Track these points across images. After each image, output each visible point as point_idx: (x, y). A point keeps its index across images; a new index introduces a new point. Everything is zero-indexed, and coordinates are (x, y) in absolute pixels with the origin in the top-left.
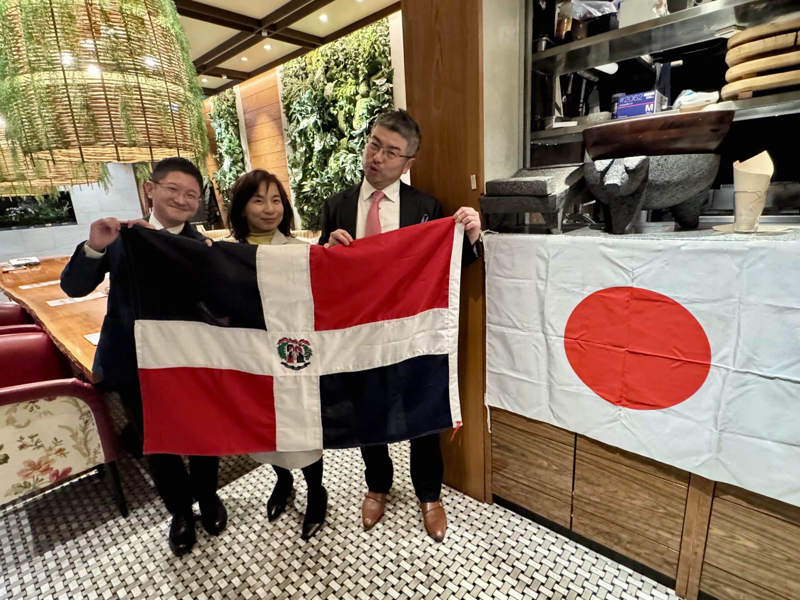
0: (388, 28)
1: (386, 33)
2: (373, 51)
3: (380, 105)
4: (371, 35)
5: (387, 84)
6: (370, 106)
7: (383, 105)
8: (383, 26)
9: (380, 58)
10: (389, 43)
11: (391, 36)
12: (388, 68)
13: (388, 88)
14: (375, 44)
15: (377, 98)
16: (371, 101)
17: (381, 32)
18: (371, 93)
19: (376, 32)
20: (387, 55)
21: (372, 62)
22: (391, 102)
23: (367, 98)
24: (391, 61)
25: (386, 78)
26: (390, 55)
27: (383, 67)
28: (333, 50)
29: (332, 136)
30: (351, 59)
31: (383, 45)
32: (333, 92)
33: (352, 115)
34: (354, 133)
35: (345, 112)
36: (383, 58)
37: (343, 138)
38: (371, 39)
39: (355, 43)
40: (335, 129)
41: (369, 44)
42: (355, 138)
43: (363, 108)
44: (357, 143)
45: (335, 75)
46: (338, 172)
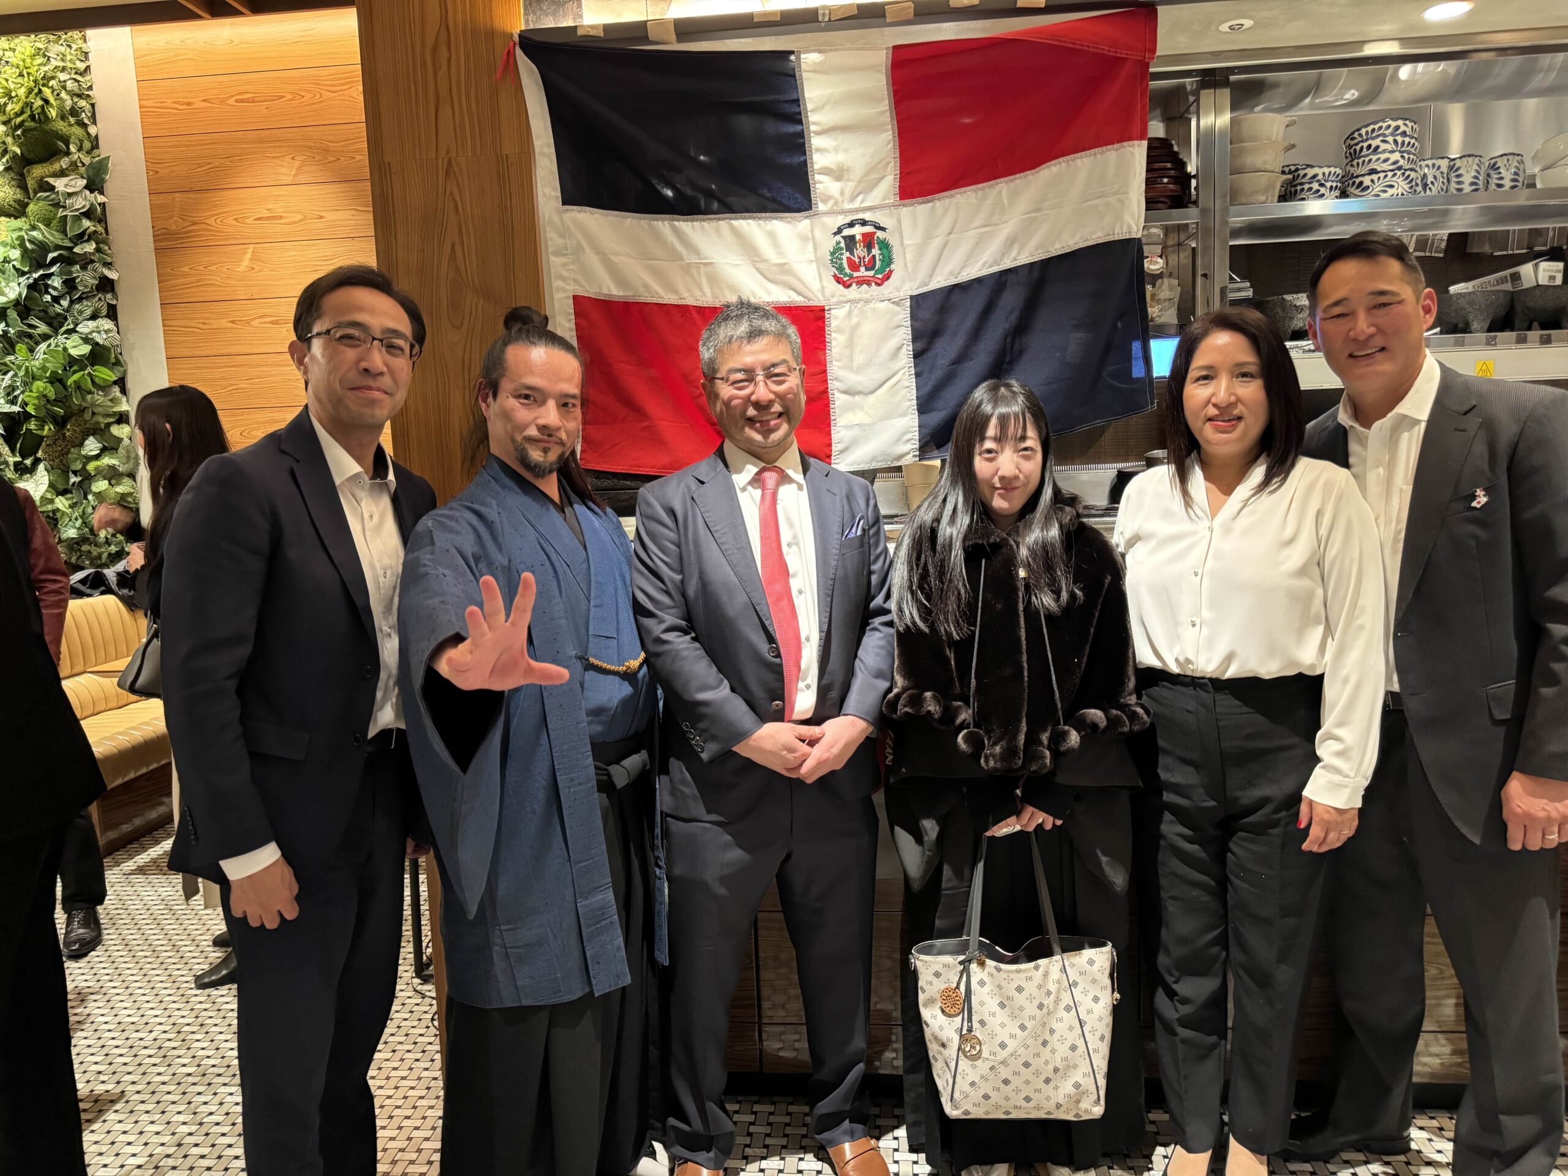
0: (86, 53)
1: (81, 66)
2: (39, 103)
3: (69, 244)
4: (28, 61)
5: (87, 192)
6: (30, 241)
7: (76, 245)
8: (70, 46)
9: (62, 123)
10: (90, 93)
11: (96, 77)
12: (88, 152)
13: (92, 204)
14: (43, 85)
15: (55, 223)
16: (34, 228)
17: (63, 60)
18: (31, 208)
19: (45, 56)
20: (86, 121)
21: (35, 129)
22: (101, 240)
23: (16, 218)
24: (97, 136)
25: (82, 177)
26: (94, 123)
27: (73, 148)
31: (72, 94)
36: (71, 125)
38: (31, 71)
41: (22, 80)
43: (5, 244)
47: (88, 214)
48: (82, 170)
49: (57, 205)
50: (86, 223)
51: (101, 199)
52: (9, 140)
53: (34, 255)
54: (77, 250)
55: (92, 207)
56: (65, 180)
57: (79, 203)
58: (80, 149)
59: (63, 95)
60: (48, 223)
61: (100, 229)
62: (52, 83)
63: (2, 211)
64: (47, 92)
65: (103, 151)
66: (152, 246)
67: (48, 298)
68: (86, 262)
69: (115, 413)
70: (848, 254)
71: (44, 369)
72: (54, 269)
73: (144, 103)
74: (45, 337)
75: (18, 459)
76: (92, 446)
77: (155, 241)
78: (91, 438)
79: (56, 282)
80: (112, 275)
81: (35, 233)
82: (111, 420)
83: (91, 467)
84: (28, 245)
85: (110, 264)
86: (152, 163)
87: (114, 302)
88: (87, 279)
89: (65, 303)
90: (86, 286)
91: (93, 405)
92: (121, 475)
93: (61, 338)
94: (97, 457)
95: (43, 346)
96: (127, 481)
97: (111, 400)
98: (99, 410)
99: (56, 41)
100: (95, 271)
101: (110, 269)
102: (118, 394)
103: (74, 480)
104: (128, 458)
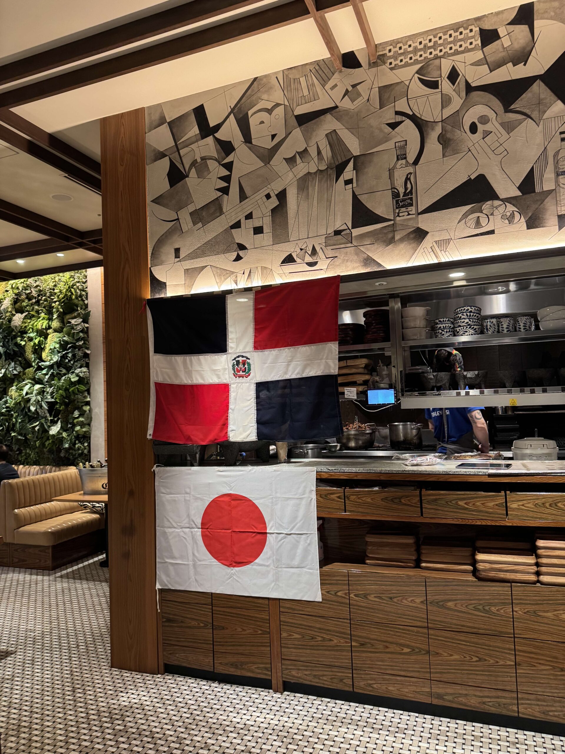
0: (86, 277)
1: (84, 280)
2: (70, 294)
3: (75, 342)
4: (68, 280)
5: (83, 324)
6: (63, 341)
7: (77, 342)
8: (81, 274)
9: (76, 300)
10: (86, 289)
11: (89, 284)
12: (84, 309)
14: (72, 288)
15: (71, 335)
16: (65, 337)
17: (79, 279)
18: (65, 329)
19: (73, 278)
20: (84, 299)
21: (68, 303)
22: (86, 340)
23: (60, 333)
24: (87, 304)
25: (81, 318)
26: (87, 299)
27: (79, 309)
28: (25, 285)
29: (16, 365)
30: (45, 296)
31: (80, 290)
32: (22, 323)
33: (42, 346)
34: (43, 365)
35: (35, 343)
36: (79, 301)
37: (29, 368)
38: (68, 283)
39: (51, 283)
40: (20, 359)
41: (65, 287)
42: (43, 369)
43: (55, 342)
44: (46, 374)
45: (26, 308)
46: (20, 402)
47: (82, 331)
48: (81, 316)
49: (73, 328)
50: (81, 334)
51: (86, 325)
52: (59, 307)
53: (63, 346)
54: (77, 344)
55: (83, 329)
56: (75, 320)
57: (79, 328)
58: (81, 309)
59: (78, 291)
60: (69, 334)
61: (86, 336)
62: (75, 287)
63: (56, 331)
64: (72, 290)
65: (89, 309)
66: (102, 342)
67: (67, 360)
68: (80, 347)
69: (85, 402)
70: (237, 367)
71: (63, 386)
72: (70, 351)
74: (65, 374)
75: (52, 418)
76: (76, 414)
77: (104, 340)
78: (77, 411)
79: (70, 355)
80: (88, 352)
81: (64, 338)
82: (83, 404)
83: (75, 421)
84: (62, 342)
85: (88, 348)
87: (88, 362)
88: (80, 354)
89: (72, 362)
90: (79, 356)
91: (78, 399)
92: (85, 424)
93: (70, 375)
94: (78, 418)
95: (63, 378)
96: (87, 427)
97: (84, 397)
98: (79, 400)
99: (77, 273)
100: (83, 351)
101: (88, 350)
102: (86, 395)
103: (69, 426)
104: (88, 418)
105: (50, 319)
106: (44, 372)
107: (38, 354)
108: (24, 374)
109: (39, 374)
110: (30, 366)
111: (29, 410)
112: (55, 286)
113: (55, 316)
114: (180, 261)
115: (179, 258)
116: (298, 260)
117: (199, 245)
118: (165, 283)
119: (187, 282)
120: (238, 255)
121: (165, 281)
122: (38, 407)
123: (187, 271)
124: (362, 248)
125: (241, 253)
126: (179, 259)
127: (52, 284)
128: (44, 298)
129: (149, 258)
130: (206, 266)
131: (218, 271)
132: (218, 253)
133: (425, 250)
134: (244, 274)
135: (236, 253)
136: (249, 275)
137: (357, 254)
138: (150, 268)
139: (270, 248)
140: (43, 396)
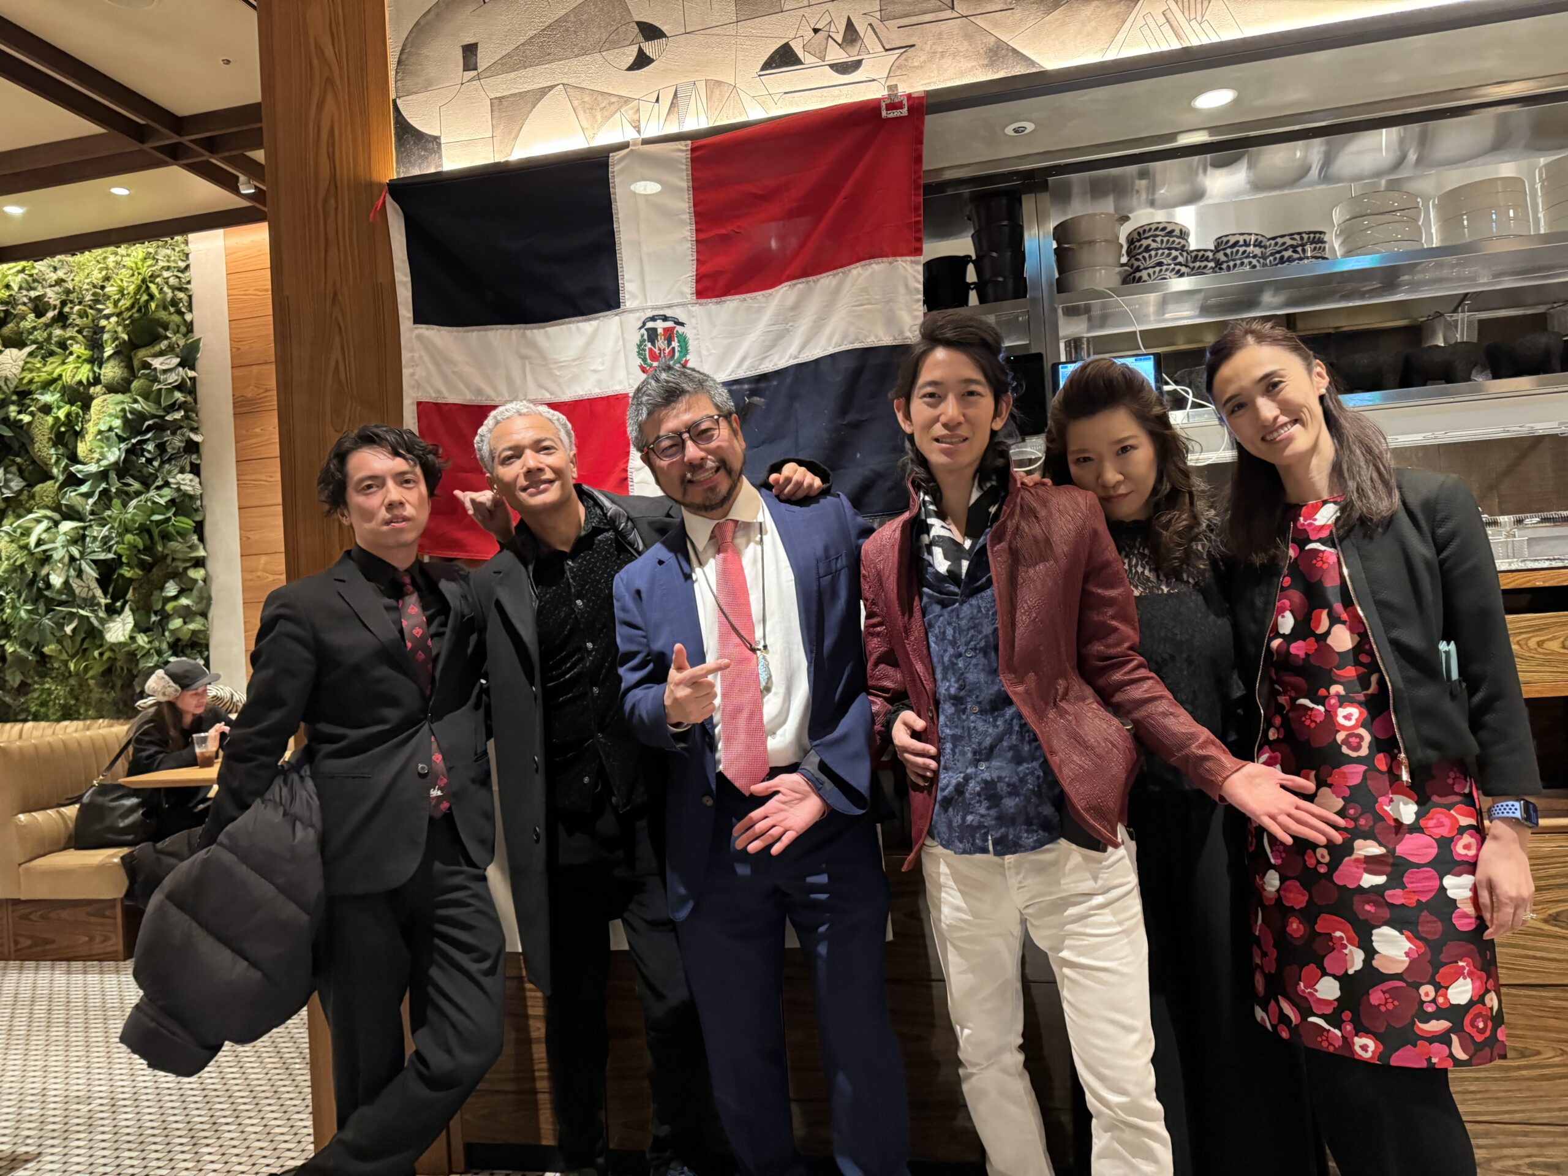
0: (187, 255)
1: (182, 265)
2: (145, 297)
3: (162, 413)
4: (140, 263)
5: (181, 369)
6: (131, 413)
7: (168, 413)
8: (174, 249)
9: (163, 312)
10: (188, 286)
11: (193, 273)
12: (185, 335)
13: (183, 379)
14: (151, 282)
15: (152, 396)
16: (136, 401)
17: (168, 261)
18: (135, 384)
19: (154, 258)
20: (183, 310)
21: (142, 319)
22: (190, 409)
23: (123, 393)
24: (192, 322)
25: (177, 356)
26: (191, 311)
27: (170, 333)
28: (30, 279)
29: (9, 476)
30: (80, 303)
31: (174, 288)
32: (23, 370)
33: (78, 429)
34: (79, 472)
35: (57, 419)
36: (170, 314)
37: (43, 481)
38: (142, 271)
39: (96, 272)
40: (18, 460)
41: (132, 279)
42: (81, 482)
43: (110, 415)
44: (87, 495)
45: (31, 333)
46: (22, 565)
47: (180, 387)
48: (178, 350)
49: (156, 380)
50: (178, 395)
51: (191, 374)
52: (120, 329)
53: (133, 424)
54: (168, 418)
55: (183, 381)
56: (161, 359)
57: (172, 378)
58: (176, 334)
59: (166, 289)
60: (146, 396)
61: (189, 399)
62: (158, 280)
63: (111, 389)
64: (153, 287)
65: (197, 334)
66: (231, 412)
67: (143, 460)
68: (176, 427)
69: (191, 559)
70: (649, 345)
71: (133, 521)
72: (149, 435)
73: (232, 292)
74: (138, 494)
75: (108, 601)
76: (171, 589)
77: (235, 407)
78: (171, 582)
79: (150, 447)
80: (198, 438)
81: (135, 406)
82: (188, 565)
83: (169, 607)
84: (129, 415)
85: (197, 429)
86: (235, 341)
87: (198, 462)
88: (176, 442)
89: (156, 464)
90: (174, 449)
91: (174, 551)
92: (195, 614)
93: (152, 493)
94: (175, 598)
95: (134, 502)
96: (199, 619)
97: (190, 547)
98: (179, 556)
99: (164, 247)
100: (183, 435)
101: (196, 433)
102: (196, 541)
103: (154, 618)
104: (201, 598)
105: (96, 360)
106: (84, 489)
107: (65, 446)
108: (32, 497)
109: (72, 497)
110: (48, 476)
111: (49, 585)
112: (107, 279)
113: (109, 351)
114: (478, 77)
115: (475, 69)
116: (807, 59)
117: (531, 33)
118: (436, 139)
119: (497, 133)
120: (641, 52)
121: (436, 133)
122: (72, 573)
123: (498, 103)
124: (979, 21)
125: (650, 48)
126: (473, 73)
127: (97, 276)
128: (77, 308)
129: (392, 74)
130: (552, 87)
131: (587, 99)
132: (585, 52)
133: (1150, 20)
134: (657, 100)
135: (635, 48)
136: (673, 104)
137: (968, 37)
138: (394, 101)
139: (731, 30)
140: (83, 546)
